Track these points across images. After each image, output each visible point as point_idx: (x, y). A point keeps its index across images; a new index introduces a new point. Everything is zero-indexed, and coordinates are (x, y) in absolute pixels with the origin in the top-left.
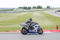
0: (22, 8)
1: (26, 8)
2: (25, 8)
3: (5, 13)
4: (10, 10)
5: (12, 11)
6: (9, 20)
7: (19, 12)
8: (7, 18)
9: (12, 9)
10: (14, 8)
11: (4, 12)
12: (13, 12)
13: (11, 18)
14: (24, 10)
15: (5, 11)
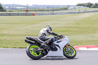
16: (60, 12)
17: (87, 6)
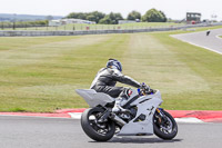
0: (84, 18)
1: (101, 16)
2: (97, 18)
3: (13, 34)
4: (33, 25)
5: (44, 29)
6: (27, 66)
7: (72, 34)
8: (20, 57)
9: (44, 20)
10: (50, 18)
11: (11, 30)
12: (45, 34)
13: (38, 55)
14: (93, 26)
15: (14, 27)
16: (28, 29)
17: (91, 19)
